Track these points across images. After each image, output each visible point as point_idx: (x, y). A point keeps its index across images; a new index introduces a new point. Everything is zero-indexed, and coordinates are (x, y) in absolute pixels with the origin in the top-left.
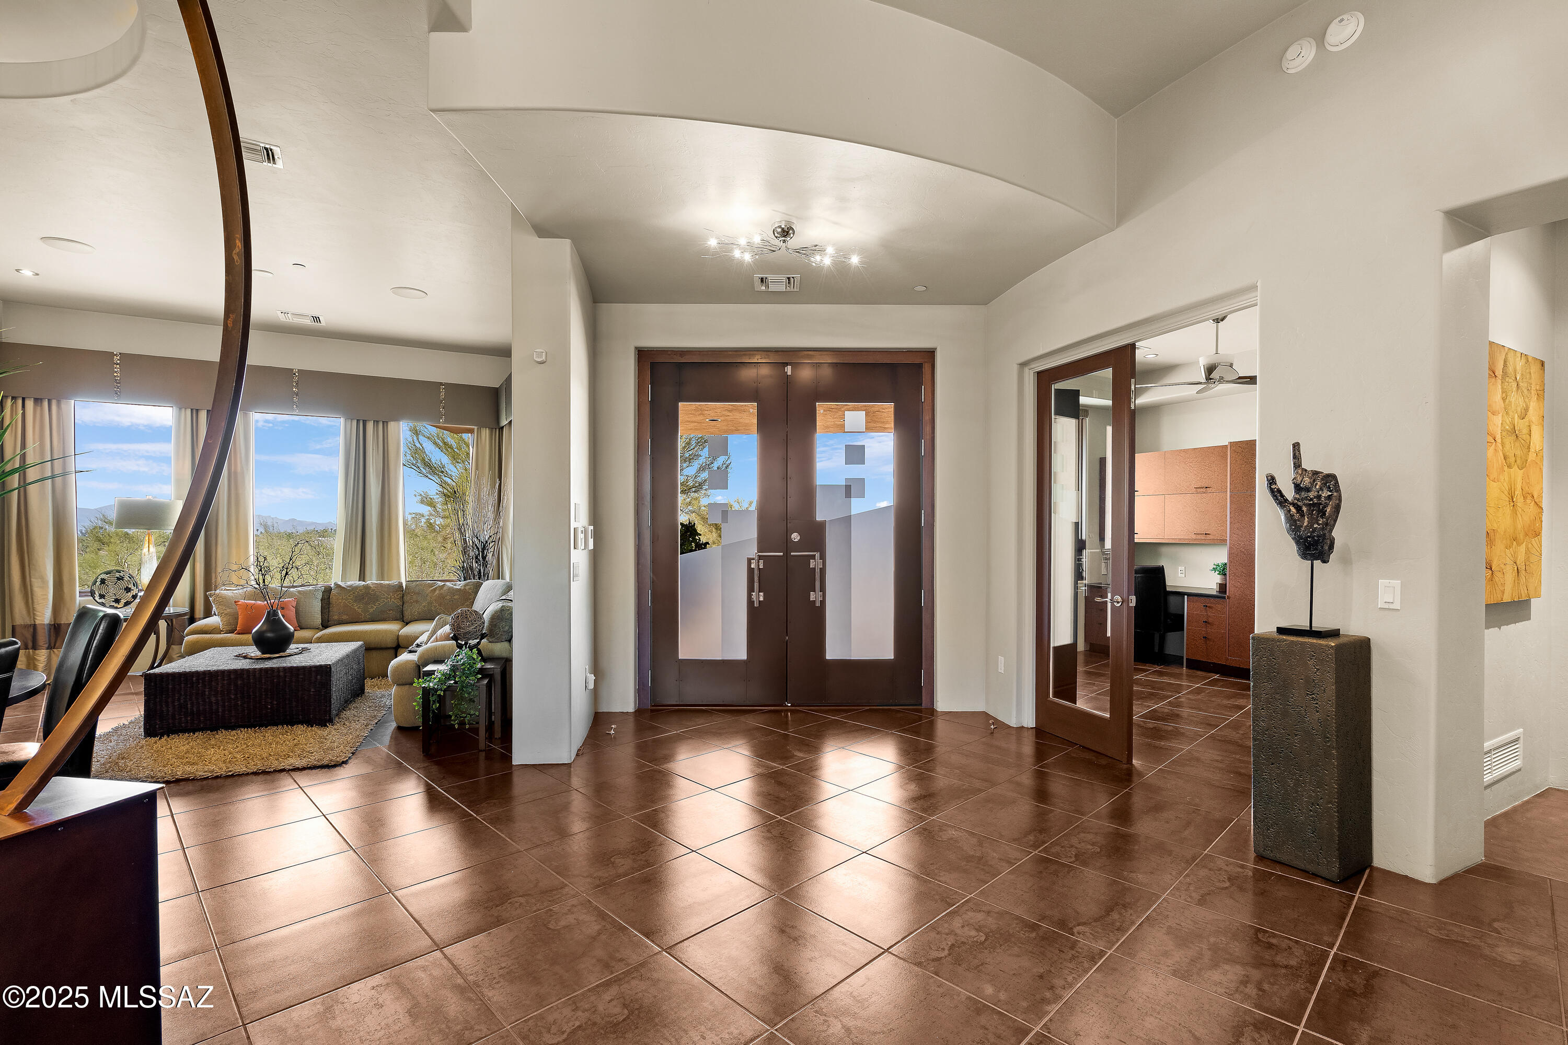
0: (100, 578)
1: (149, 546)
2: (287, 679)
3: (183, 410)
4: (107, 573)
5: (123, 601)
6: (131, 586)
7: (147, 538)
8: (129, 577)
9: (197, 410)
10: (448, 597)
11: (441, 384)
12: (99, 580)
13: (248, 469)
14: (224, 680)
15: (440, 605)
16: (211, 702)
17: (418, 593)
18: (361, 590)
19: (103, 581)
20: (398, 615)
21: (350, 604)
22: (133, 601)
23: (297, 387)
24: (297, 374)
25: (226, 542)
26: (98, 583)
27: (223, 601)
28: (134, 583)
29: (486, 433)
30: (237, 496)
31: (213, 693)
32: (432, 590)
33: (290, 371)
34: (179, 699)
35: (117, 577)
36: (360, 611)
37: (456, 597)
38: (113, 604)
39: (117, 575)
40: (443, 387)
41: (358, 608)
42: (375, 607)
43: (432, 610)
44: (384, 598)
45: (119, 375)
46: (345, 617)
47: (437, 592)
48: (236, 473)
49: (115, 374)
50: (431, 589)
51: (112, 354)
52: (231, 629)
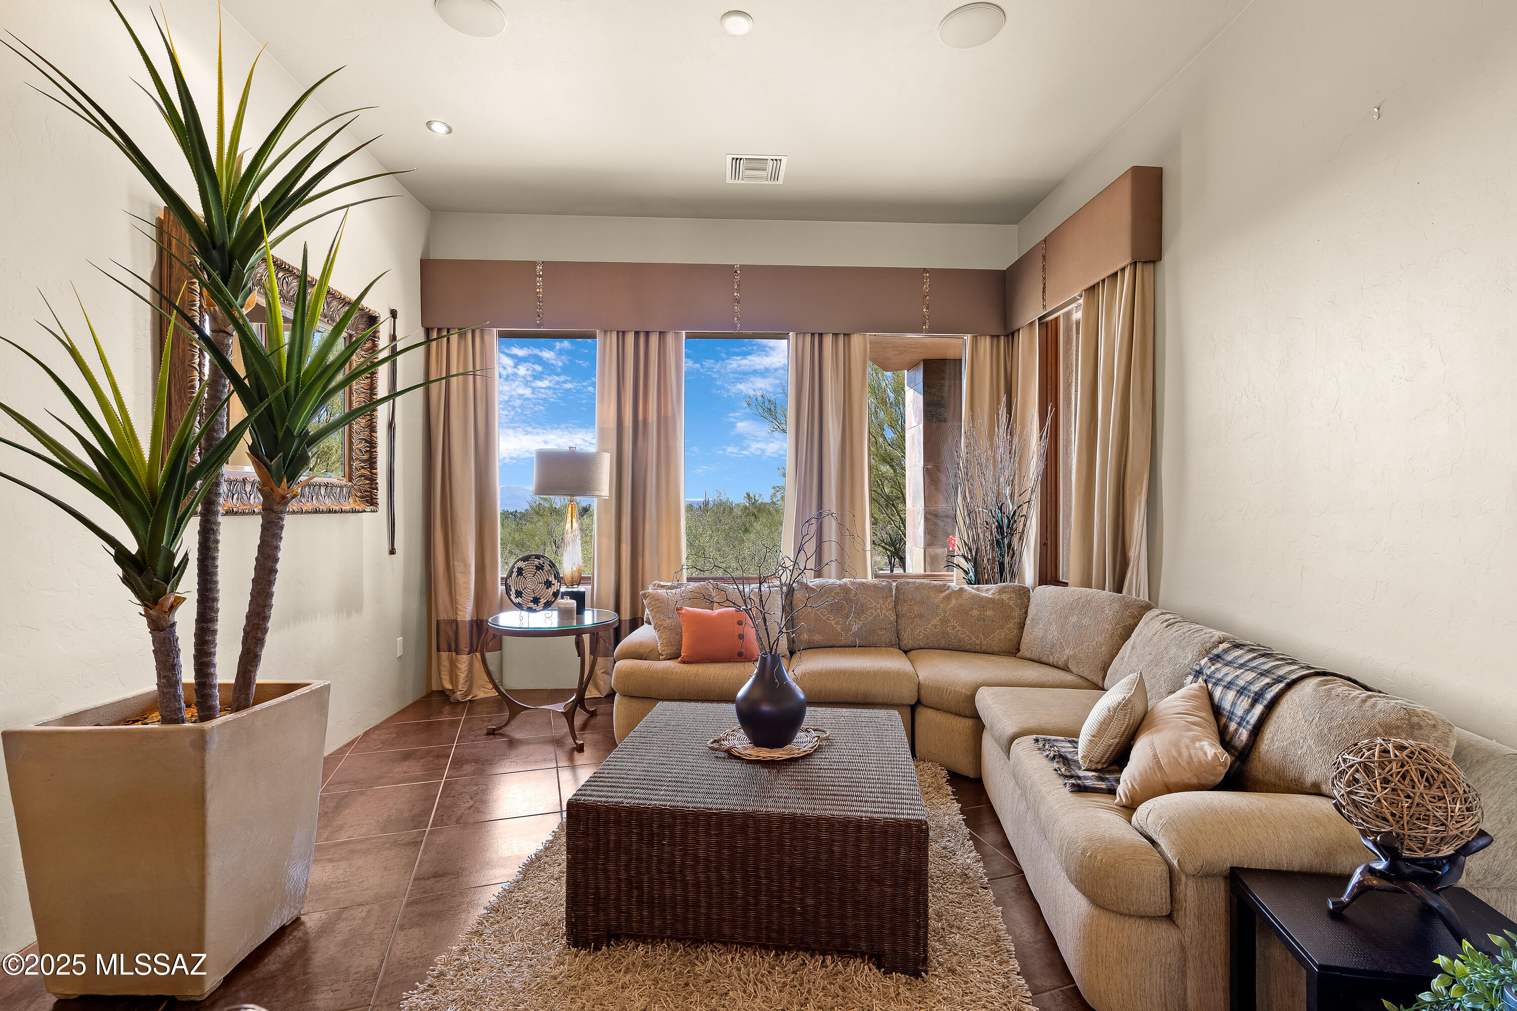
0: (516, 566)
1: (572, 521)
2: (835, 848)
3: (609, 333)
4: (525, 559)
5: (543, 601)
6: (552, 578)
7: (570, 509)
8: (549, 565)
9: (624, 332)
10: (975, 613)
11: (925, 270)
12: (515, 570)
13: (679, 413)
14: (710, 835)
15: (962, 626)
16: (685, 884)
17: (922, 603)
18: (838, 593)
19: (520, 571)
20: (894, 638)
21: (824, 616)
22: (554, 601)
23: (738, 291)
24: (738, 272)
25: (654, 515)
26: (515, 574)
27: (659, 604)
28: (555, 574)
29: (985, 344)
30: (668, 449)
31: (689, 863)
32: (944, 598)
33: (729, 270)
34: (628, 869)
35: (536, 566)
36: (838, 627)
37: (989, 613)
38: (531, 605)
39: (537, 562)
40: (928, 274)
41: (835, 623)
42: (861, 623)
43: (948, 633)
44: (872, 608)
45: (541, 290)
46: (817, 638)
47: (954, 602)
48: (666, 418)
49: (538, 290)
50: (943, 594)
51: (534, 264)
52: (672, 652)
